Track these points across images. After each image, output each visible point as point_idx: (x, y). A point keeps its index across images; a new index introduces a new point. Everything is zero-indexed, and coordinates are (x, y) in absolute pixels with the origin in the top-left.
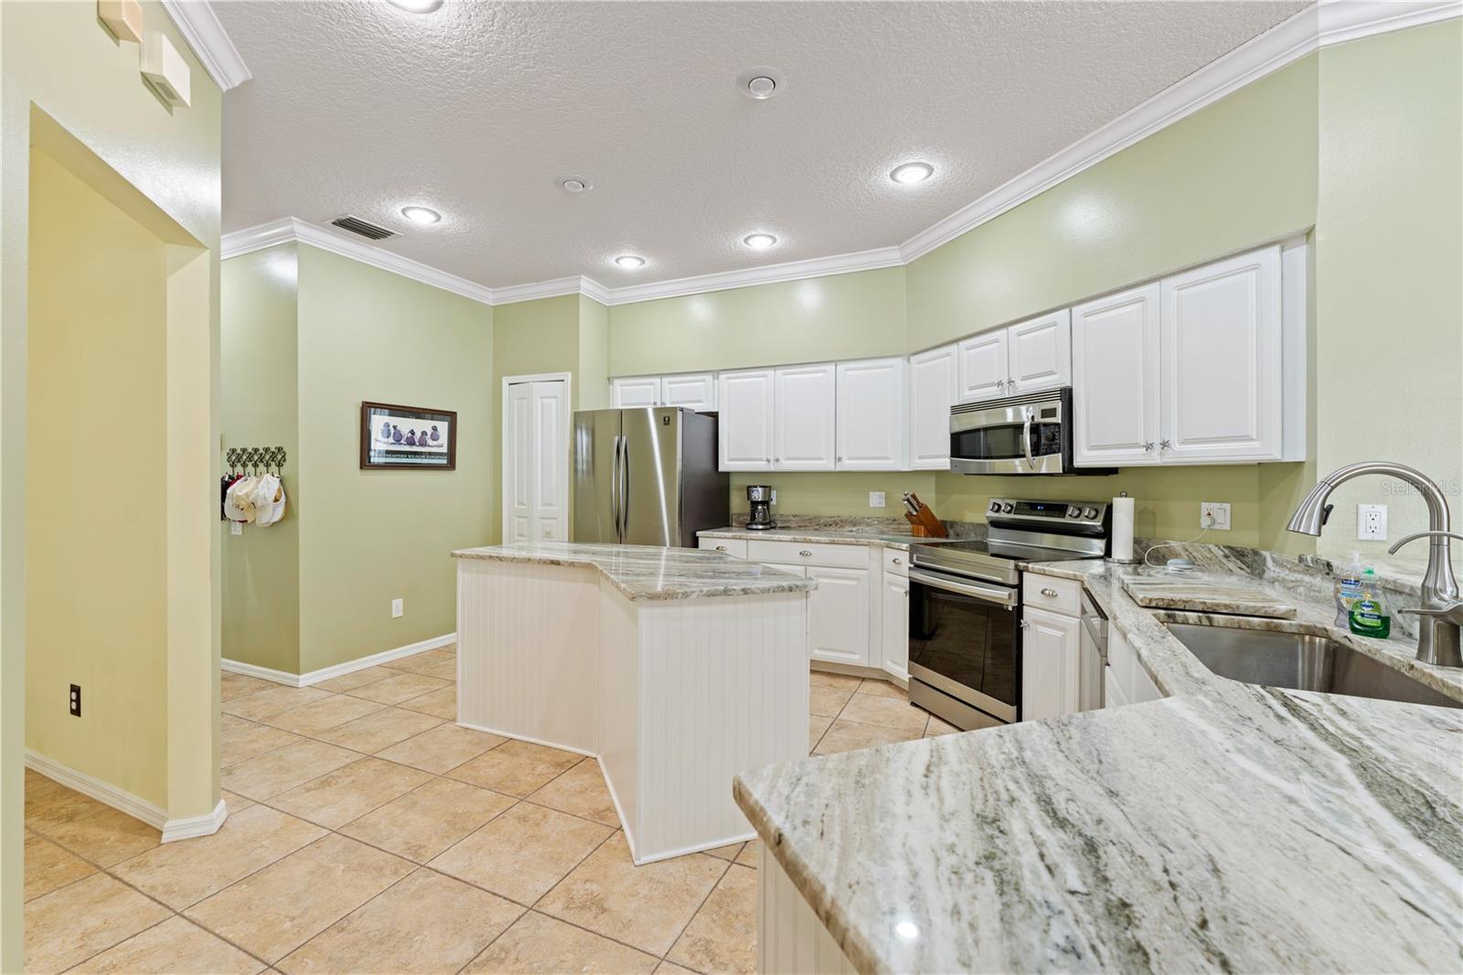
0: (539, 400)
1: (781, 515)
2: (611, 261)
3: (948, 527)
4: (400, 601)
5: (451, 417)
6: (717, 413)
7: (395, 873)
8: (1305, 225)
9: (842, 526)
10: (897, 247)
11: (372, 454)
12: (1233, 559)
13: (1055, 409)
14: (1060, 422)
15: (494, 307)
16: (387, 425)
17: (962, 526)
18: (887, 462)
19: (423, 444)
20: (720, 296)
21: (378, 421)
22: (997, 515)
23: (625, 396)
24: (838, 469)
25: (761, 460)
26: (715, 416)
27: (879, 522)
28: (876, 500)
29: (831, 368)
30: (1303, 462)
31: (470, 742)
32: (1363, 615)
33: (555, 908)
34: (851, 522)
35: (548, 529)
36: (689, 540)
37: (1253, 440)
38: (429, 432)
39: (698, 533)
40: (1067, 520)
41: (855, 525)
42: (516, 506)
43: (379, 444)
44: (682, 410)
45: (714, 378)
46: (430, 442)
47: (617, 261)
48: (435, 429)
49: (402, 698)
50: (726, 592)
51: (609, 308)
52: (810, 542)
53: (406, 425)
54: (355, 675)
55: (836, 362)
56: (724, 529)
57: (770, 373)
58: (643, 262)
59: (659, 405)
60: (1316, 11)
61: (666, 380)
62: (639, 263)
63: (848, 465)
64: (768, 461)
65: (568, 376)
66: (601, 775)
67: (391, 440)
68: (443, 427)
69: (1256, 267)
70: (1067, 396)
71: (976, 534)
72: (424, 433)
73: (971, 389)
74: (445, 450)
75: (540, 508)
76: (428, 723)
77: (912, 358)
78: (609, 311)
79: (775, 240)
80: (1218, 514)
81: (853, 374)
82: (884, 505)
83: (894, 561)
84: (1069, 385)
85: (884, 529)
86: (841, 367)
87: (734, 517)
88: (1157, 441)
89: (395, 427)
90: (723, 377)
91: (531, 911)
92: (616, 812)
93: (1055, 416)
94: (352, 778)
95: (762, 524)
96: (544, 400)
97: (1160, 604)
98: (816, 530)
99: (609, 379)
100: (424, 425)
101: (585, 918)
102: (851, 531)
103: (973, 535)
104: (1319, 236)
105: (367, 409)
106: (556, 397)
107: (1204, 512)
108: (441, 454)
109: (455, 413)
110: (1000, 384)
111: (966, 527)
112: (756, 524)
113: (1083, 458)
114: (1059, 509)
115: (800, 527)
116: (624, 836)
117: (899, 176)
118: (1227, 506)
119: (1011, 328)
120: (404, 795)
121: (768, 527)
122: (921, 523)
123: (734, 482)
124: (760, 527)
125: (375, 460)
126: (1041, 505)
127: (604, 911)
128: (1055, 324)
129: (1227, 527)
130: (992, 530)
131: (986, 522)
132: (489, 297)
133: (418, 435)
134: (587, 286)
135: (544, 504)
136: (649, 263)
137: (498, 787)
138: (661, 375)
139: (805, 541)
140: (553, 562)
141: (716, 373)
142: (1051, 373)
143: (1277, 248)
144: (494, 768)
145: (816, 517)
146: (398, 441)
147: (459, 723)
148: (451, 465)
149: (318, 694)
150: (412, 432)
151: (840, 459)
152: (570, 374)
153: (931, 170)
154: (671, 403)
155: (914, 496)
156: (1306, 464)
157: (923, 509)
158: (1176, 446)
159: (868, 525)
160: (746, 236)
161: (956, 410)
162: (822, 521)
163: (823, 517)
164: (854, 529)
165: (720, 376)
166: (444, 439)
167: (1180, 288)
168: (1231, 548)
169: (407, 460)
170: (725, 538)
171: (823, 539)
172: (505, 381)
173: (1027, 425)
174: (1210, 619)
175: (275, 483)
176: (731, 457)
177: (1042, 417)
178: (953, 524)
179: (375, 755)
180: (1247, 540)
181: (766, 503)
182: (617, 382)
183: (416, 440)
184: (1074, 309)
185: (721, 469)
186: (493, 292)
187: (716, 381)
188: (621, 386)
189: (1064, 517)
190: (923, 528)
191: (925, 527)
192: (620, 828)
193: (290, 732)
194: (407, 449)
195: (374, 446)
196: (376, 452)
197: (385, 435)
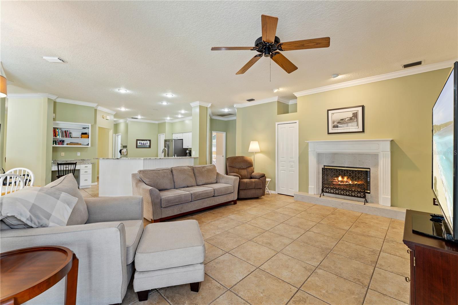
5: (150, 140)
6: (183, 139)
15: (158, 124)
19: (146, 145)
21: (138, 142)
23: (174, 136)
38: (146, 143)
44: (174, 139)
53: (142, 142)
57: (187, 133)
68: (149, 142)
90: (183, 134)
96: (162, 138)
99: (172, 134)
100: (146, 142)
105: (137, 140)
108: (148, 146)
125: (138, 147)
132: (157, 122)
133: (145, 143)
138: (178, 134)
146: (141, 144)
148: (150, 147)
166: (149, 144)
169: (143, 147)
172: (159, 134)
175: (126, 150)
176: (184, 146)
185: (183, 148)
194: (143, 145)
195: (138, 145)
196: (139, 146)
197: (140, 143)
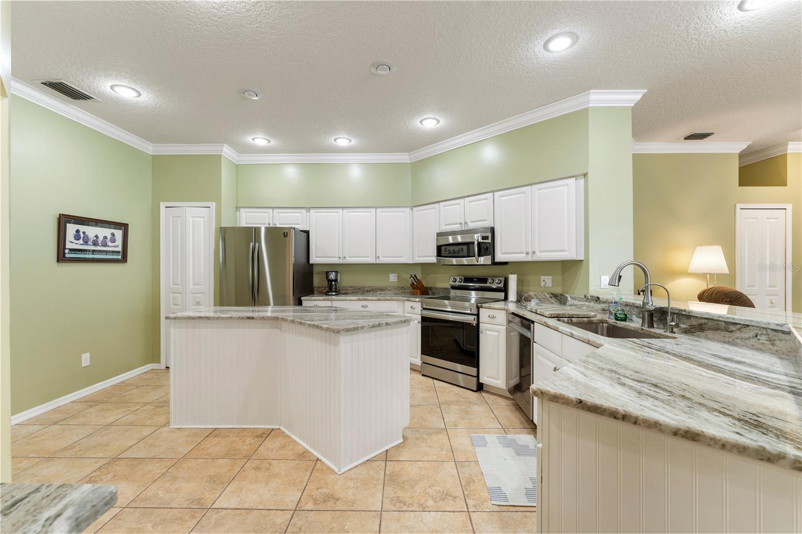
0: (191, 218)
1: (343, 287)
2: (249, 139)
3: (429, 290)
4: (88, 354)
5: (124, 227)
6: (309, 231)
7: (193, 517)
8: (585, 172)
9: (376, 292)
10: (407, 153)
11: (67, 251)
12: (553, 298)
13: (488, 236)
14: (490, 242)
15: (152, 155)
16: (78, 231)
17: (436, 289)
18: (401, 259)
19: (105, 245)
20: (306, 167)
21: (71, 229)
22: (454, 283)
23: (247, 219)
24: (377, 262)
25: (335, 257)
26: (307, 232)
27: (395, 289)
28: (393, 278)
29: (373, 210)
30: (583, 260)
31: (188, 436)
32: (619, 314)
33: (310, 506)
34: (381, 289)
35: (198, 300)
36: (297, 302)
37: (566, 251)
38: (109, 236)
39: (303, 298)
40: (488, 285)
41: (382, 291)
42: (171, 286)
43: (71, 243)
44: (294, 229)
45: (307, 212)
46: (110, 244)
47: (253, 139)
48: (113, 235)
49: (111, 419)
50: (379, 325)
51: (237, 166)
52: (368, 300)
53: (92, 231)
54: (56, 410)
55: (376, 208)
56: (312, 295)
57: (340, 211)
58: (269, 141)
59: (271, 226)
60: (589, 93)
61: (276, 211)
62: (267, 142)
63: (383, 260)
64: (340, 258)
65: (213, 205)
66: (288, 437)
67: (81, 241)
68: (119, 234)
69: (567, 185)
70: (492, 230)
71: (443, 293)
72: (105, 238)
73: (446, 225)
74: (120, 249)
75: (192, 287)
76: (146, 431)
77: (414, 209)
78: (238, 168)
79: (351, 141)
80: (547, 281)
81: (385, 215)
82: (396, 280)
83: (411, 307)
84: (493, 226)
85: (398, 292)
86: (379, 210)
87: (316, 289)
88: (530, 251)
89: (84, 233)
91: (296, 512)
92: (310, 452)
93: (488, 239)
94: (112, 474)
95: (335, 292)
96: (195, 219)
97: (555, 316)
98: (362, 294)
99: (236, 208)
100: (105, 232)
101: (330, 505)
102: (381, 294)
103: (441, 293)
104: (590, 176)
105: (63, 220)
106: (204, 217)
107: (542, 280)
108: (118, 252)
109: (128, 224)
110: (461, 224)
111: (438, 290)
112: (331, 292)
113: (499, 257)
114: (484, 280)
115: (353, 293)
116: (323, 463)
117: (424, 122)
118: (551, 277)
119: (466, 199)
120: (163, 475)
121: (338, 293)
122: (418, 288)
123: (315, 269)
124: (334, 294)
125: (69, 255)
126: (476, 278)
127: (337, 500)
128: (487, 199)
129: (551, 286)
130: (452, 290)
131: (450, 287)
132: (150, 149)
133: (101, 238)
134: (227, 151)
135: (194, 284)
136: (273, 143)
137: (227, 456)
138: (273, 208)
139: (365, 300)
140: (248, 318)
141: (308, 209)
142: (485, 220)
143: (574, 179)
144: (215, 446)
145: (362, 288)
146: (86, 242)
147: (173, 426)
148: (124, 259)
149: (32, 429)
150: (97, 237)
151: (378, 257)
152: (214, 203)
153: (439, 122)
154: (280, 224)
155: (415, 276)
156: (584, 262)
157: (419, 281)
158: (538, 253)
159: (389, 290)
160: (335, 138)
161: (439, 235)
162: (366, 289)
163: (366, 287)
164: (382, 293)
165: (311, 211)
167: (539, 190)
168: (553, 294)
169: (92, 256)
170: (319, 300)
171: (374, 298)
172: (163, 205)
173: (476, 243)
174: (571, 320)
176: (317, 255)
177: (482, 239)
178: (431, 288)
179: (119, 457)
180: (558, 290)
181: (336, 280)
182: (242, 210)
183: (100, 242)
184: (495, 193)
185: (311, 262)
186: (152, 146)
187: (308, 214)
188: (246, 212)
189: (486, 283)
190: (419, 291)
191: (420, 291)
192: (318, 459)
193: (27, 457)
194: (92, 248)
195: (69, 245)
196: (71, 250)
197: (77, 237)
